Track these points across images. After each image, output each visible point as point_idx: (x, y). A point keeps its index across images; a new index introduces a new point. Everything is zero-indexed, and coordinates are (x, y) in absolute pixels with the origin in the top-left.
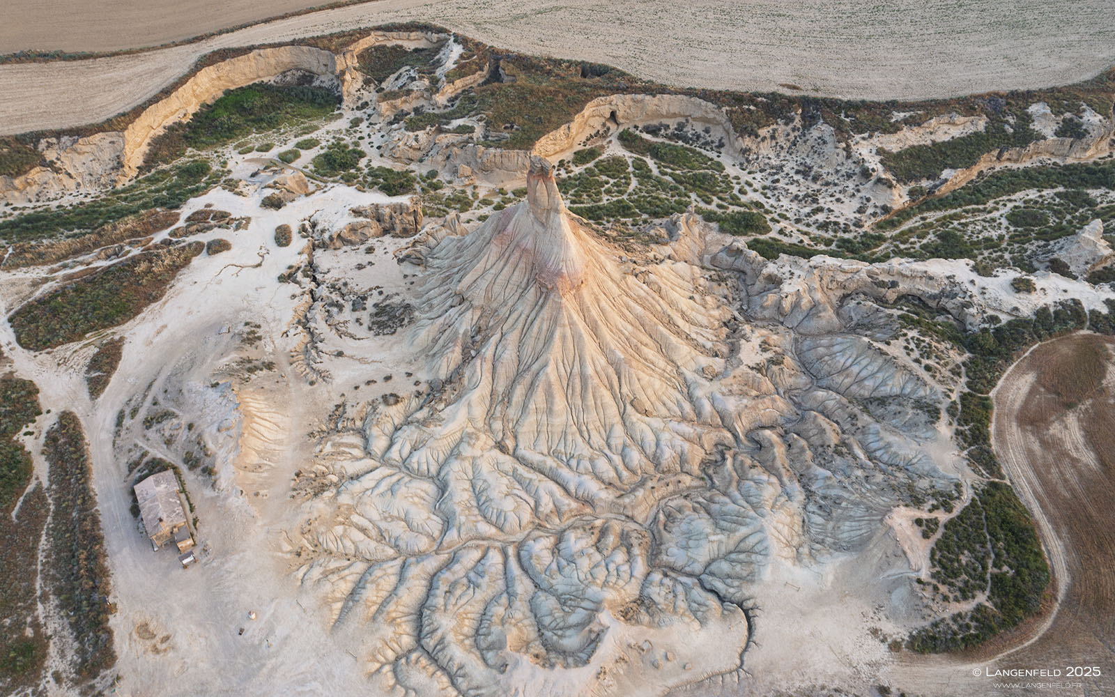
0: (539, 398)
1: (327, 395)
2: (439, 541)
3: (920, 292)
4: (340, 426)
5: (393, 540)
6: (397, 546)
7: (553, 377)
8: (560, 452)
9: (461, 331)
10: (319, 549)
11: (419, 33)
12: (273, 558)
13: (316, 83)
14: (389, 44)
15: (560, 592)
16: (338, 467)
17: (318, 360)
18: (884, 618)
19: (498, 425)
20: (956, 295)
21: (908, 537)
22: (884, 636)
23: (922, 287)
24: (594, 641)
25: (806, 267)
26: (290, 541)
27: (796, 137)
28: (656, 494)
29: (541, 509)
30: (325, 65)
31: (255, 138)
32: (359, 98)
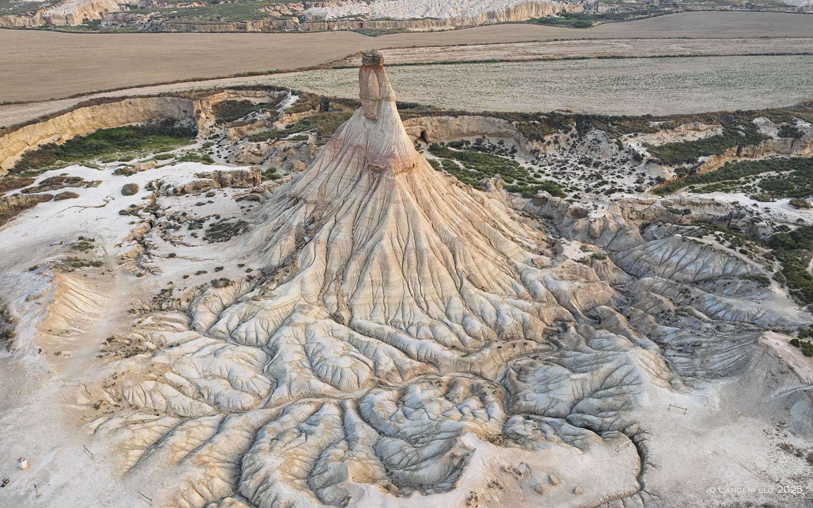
0: (374, 270)
1: (153, 284)
2: (266, 400)
3: (711, 217)
4: (164, 306)
5: (212, 397)
6: (217, 403)
7: (388, 250)
8: (398, 321)
9: (295, 224)
10: (124, 403)
11: (263, 92)
12: (64, 409)
13: (177, 126)
14: (239, 100)
15: (409, 434)
16: (157, 335)
17: (149, 261)
18: (789, 434)
19: (332, 299)
20: (744, 216)
21: (790, 355)
22: (798, 450)
23: (711, 212)
24: (457, 468)
25: (608, 200)
26: (88, 394)
27: (574, 142)
28: (503, 354)
29: (381, 368)
30: (185, 112)
31: (118, 154)
32: (211, 132)
